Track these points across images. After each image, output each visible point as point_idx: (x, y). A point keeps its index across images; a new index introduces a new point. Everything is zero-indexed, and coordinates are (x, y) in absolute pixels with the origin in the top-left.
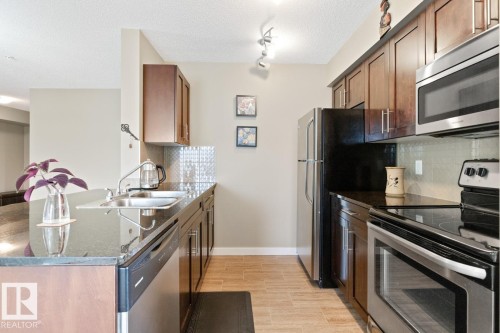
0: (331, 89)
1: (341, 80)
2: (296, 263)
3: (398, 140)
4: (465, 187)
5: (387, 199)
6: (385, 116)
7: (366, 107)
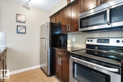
0: (50, 18)
1: (53, 16)
2: (41, 70)
3: (68, 33)
4: (87, 44)
5: (67, 48)
6: (68, 26)
7: (62, 24)
